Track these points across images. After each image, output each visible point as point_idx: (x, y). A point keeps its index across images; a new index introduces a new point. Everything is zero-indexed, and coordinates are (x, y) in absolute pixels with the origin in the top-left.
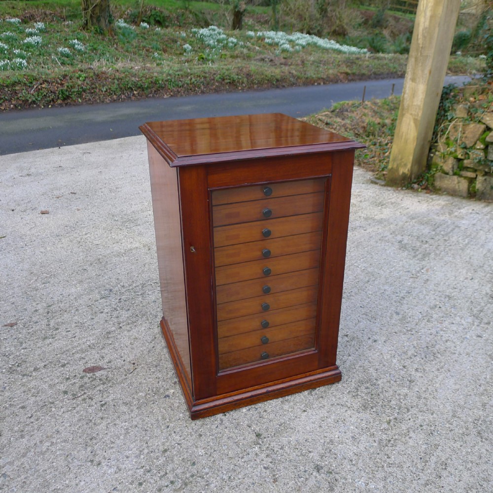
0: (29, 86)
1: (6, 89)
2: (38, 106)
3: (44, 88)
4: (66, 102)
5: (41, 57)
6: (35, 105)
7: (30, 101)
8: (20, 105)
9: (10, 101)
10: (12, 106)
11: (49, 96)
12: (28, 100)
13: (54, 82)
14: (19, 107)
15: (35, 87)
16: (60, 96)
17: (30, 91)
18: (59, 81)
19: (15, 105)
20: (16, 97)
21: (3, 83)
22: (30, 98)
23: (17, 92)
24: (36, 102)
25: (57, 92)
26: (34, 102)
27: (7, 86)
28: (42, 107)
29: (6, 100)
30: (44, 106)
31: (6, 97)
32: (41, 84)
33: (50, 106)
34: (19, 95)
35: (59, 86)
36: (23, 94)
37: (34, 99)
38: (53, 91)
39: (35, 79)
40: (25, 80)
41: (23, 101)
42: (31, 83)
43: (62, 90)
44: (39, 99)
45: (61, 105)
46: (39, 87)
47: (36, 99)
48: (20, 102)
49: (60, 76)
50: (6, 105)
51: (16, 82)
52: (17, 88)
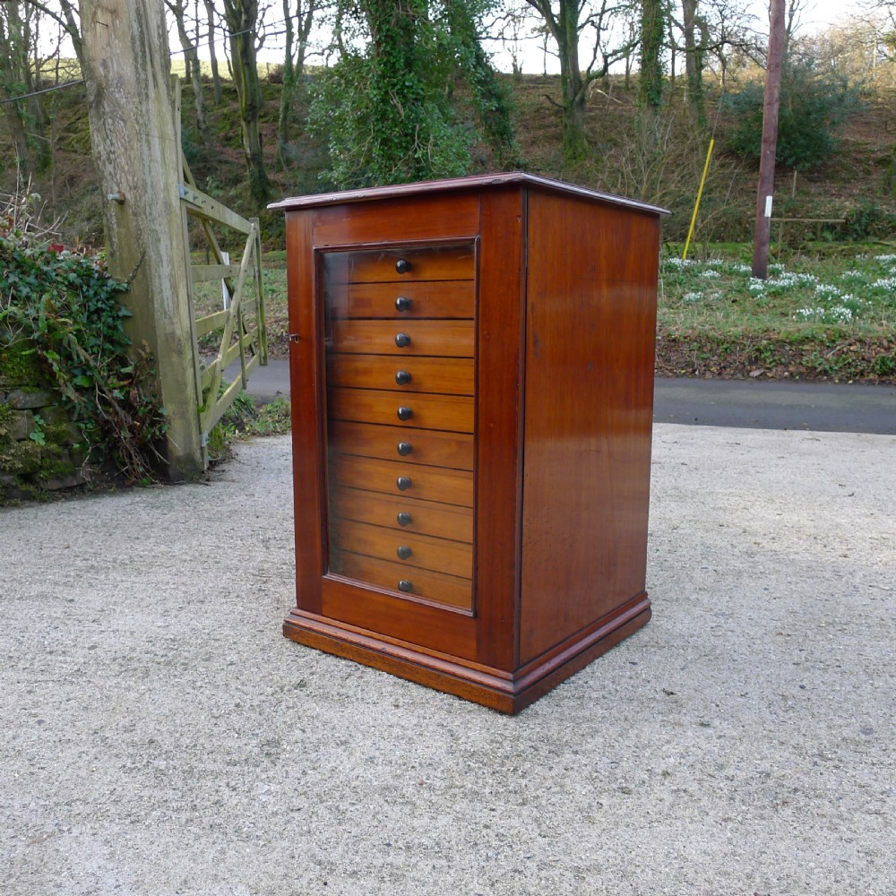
0: (828, 347)
1: (788, 348)
2: (831, 379)
3: (851, 351)
4: (884, 378)
5: (891, 308)
6: (825, 378)
7: (818, 370)
8: (801, 374)
9: (786, 366)
10: (786, 373)
11: (856, 367)
12: (816, 368)
13: (876, 344)
14: (797, 377)
15: (838, 348)
16: (878, 367)
17: (827, 353)
18: (885, 343)
19: (791, 374)
20: (798, 361)
21: (787, 338)
22: (819, 364)
23: (803, 353)
24: (830, 372)
25: (873, 360)
26: (825, 372)
27: (791, 343)
28: (837, 381)
29: (782, 364)
30: (841, 380)
31: (783, 360)
32: (850, 345)
33: (851, 382)
34: (805, 358)
35: (883, 350)
36: (812, 357)
37: (827, 367)
38: (866, 358)
39: (843, 336)
40: (825, 336)
41: (808, 368)
42: (834, 341)
43: (884, 357)
44: (836, 368)
45: (871, 382)
46: (845, 349)
47: (831, 368)
48: (802, 369)
49: (890, 335)
50: (777, 371)
51: (807, 338)
52: (806, 347)
